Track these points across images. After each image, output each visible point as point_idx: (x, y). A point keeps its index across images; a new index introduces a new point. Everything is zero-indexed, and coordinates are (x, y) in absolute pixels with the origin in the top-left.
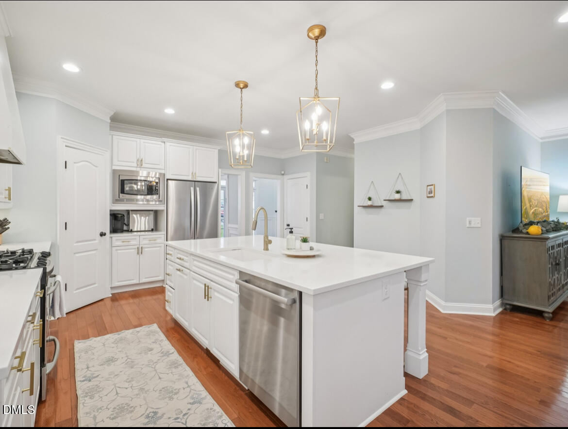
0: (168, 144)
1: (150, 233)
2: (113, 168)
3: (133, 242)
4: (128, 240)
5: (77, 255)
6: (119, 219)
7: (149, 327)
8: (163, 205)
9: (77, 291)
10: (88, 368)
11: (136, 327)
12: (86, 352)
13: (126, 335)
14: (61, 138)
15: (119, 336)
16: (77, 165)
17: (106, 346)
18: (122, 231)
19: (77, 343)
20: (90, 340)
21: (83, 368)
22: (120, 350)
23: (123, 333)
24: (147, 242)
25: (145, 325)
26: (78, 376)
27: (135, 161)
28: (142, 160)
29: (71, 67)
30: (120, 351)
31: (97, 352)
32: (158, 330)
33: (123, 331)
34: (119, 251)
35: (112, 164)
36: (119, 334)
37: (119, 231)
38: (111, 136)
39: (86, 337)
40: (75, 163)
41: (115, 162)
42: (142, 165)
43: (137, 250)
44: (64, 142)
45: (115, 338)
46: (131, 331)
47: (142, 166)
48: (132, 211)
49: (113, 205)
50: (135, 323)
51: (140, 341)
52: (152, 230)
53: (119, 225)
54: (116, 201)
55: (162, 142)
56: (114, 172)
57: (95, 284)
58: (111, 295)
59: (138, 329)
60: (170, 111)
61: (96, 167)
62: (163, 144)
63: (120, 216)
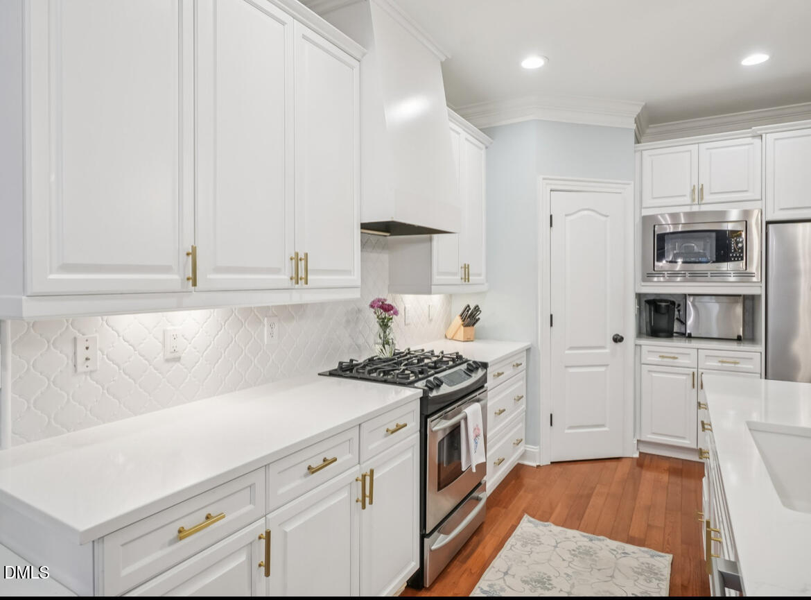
0: (769, 138)
1: (734, 346)
2: (643, 214)
3: (682, 361)
4: (672, 355)
5: (571, 370)
6: (663, 311)
7: (652, 556)
8: (759, 284)
9: (570, 431)
10: (506, 573)
11: (631, 541)
12: (525, 545)
13: (602, 549)
14: (544, 179)
15: (590, 544)
16: (569, 218)
17: (557, 549)
18: (669, 334)
19: (526, 519)
20: (545, 526)
21: (501, 570)
22: (570, 571)
23: (600, 540)
24: (715, 364)
25: (649, 546)
26: (486, 578)
27: (688, 191)
28: (702, 189)
29: (533, 63)
30: (568, 575)
31: (538, 553)
32: (667, 572)
33: (602, 537)
34: (654, 375)
35: (641, 208)
36: (591, 540)
37: (661, 334)
38: (638, 154)
39: (544, 517)
40: (566, 215)
41: (648, 201)
42: (702, 199)
43: (692, 376)
44: (547, 184)
45: (579, 544)
46: (614, 544)
47: (703, 202)
48: (690, 295)
49: (643, 284)
50: (635, 532)
51: (612, 577)
52: (739, 339)
53: (663, 323)
54: (648, 276)
55: (754, 137)
56: (645, 220)
57: (603, 426)
58: (636, 455)
59: (630, 548)
60: (756, 59)
61: (607, 216)
62: (757, 141)
63: (663, 304)
